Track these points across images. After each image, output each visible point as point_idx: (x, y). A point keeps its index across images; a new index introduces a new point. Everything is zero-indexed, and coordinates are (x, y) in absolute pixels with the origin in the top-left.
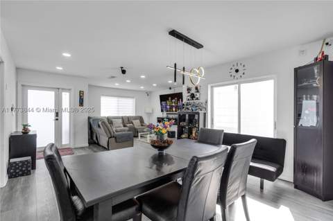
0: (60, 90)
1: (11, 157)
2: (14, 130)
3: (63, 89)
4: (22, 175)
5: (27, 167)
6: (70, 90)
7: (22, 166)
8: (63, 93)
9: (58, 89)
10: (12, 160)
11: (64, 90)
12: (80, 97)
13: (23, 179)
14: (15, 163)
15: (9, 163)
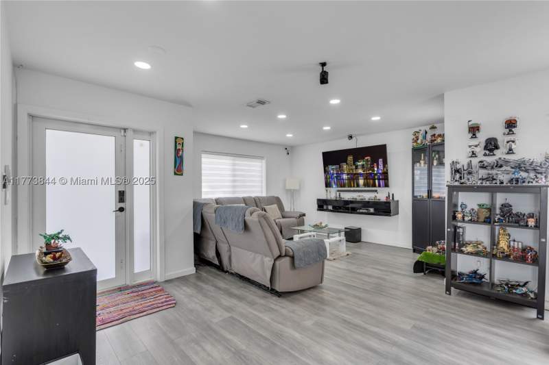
0: (129, 133)
3: (135, 131)
6: (151, 133)
8: (136, 143)
9: (125, 130)
11: (138, 133)
12: (177, 151)
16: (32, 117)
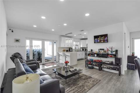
1: (128, 63)
2: (129, 54)
4: (132, 69)
5: (133, 67)
7: (132, 66)
10: (128, 64)
13: (132, 71)
14: (129, 65)
15: (127, 64)
16: (132, 38)
